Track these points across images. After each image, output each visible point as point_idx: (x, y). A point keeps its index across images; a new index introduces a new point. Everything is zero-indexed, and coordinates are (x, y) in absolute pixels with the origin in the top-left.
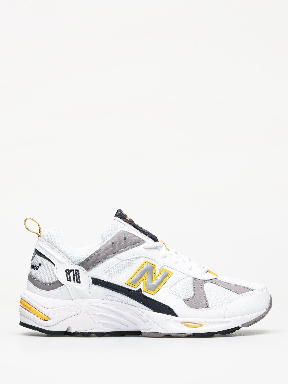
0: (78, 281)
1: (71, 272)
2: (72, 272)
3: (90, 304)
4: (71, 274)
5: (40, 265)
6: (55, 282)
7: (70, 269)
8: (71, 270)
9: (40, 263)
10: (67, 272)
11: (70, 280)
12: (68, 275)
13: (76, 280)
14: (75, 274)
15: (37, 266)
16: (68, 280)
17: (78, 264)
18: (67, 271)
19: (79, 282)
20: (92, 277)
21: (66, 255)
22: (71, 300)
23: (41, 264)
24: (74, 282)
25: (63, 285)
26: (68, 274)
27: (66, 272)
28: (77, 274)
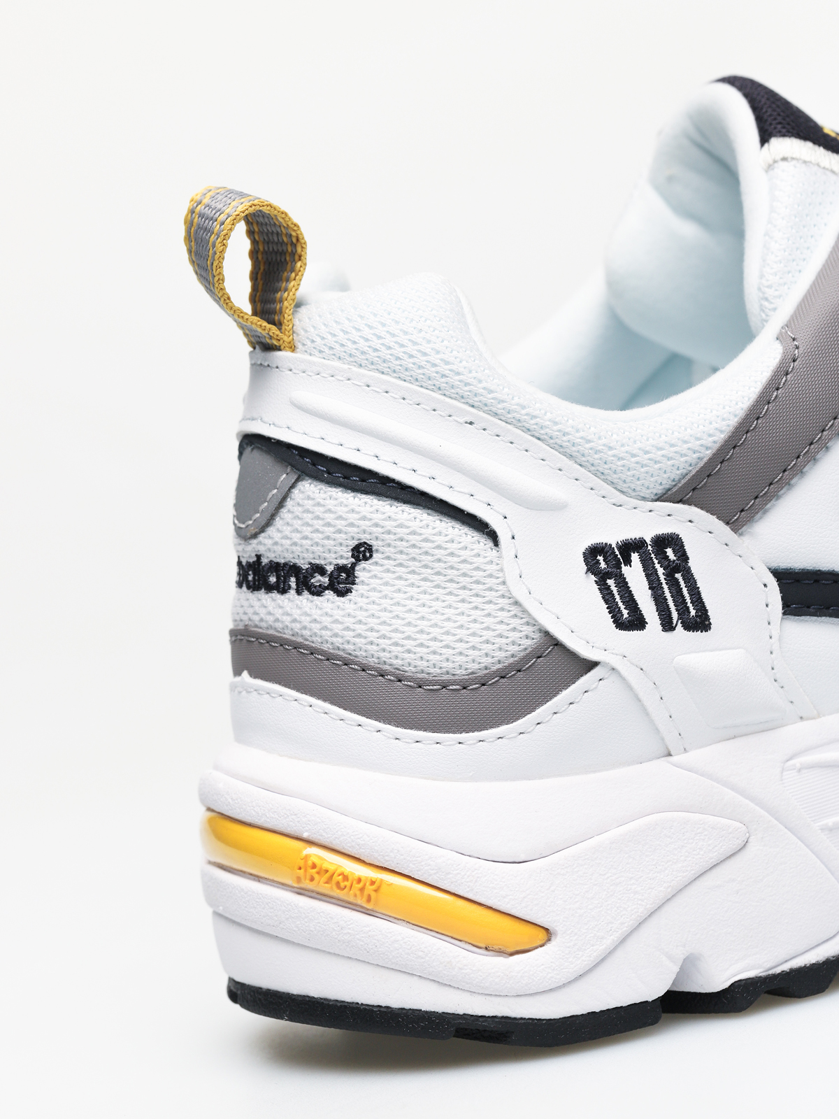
0: (693, 612)
1: (628, 562)
2: (635, 557)
3: (797, 762)
4: (634, 574)
5: (362, 552)
6: (526, 659)
7: (613, 538)
8: (628, 548)
9: (365, 538)
10: (603, 565)
11: (636, 622)
12: (614, 589)
13: (675, 615)
14: (661, 571)
15: (340, 569)
16: (620, 624)
17: (659, 490)
18: (601, 558)
19: (700, 622)
20: (774, 565)
21: (559, 448)
22: (663, 763)
23: (370, 549)
24: (668, 626)
25: (592, 665)
26: (611, 582)
27: (592, 568)
28: (671, 570)
